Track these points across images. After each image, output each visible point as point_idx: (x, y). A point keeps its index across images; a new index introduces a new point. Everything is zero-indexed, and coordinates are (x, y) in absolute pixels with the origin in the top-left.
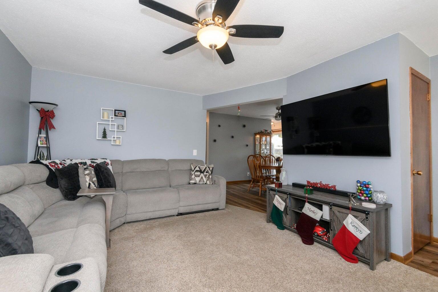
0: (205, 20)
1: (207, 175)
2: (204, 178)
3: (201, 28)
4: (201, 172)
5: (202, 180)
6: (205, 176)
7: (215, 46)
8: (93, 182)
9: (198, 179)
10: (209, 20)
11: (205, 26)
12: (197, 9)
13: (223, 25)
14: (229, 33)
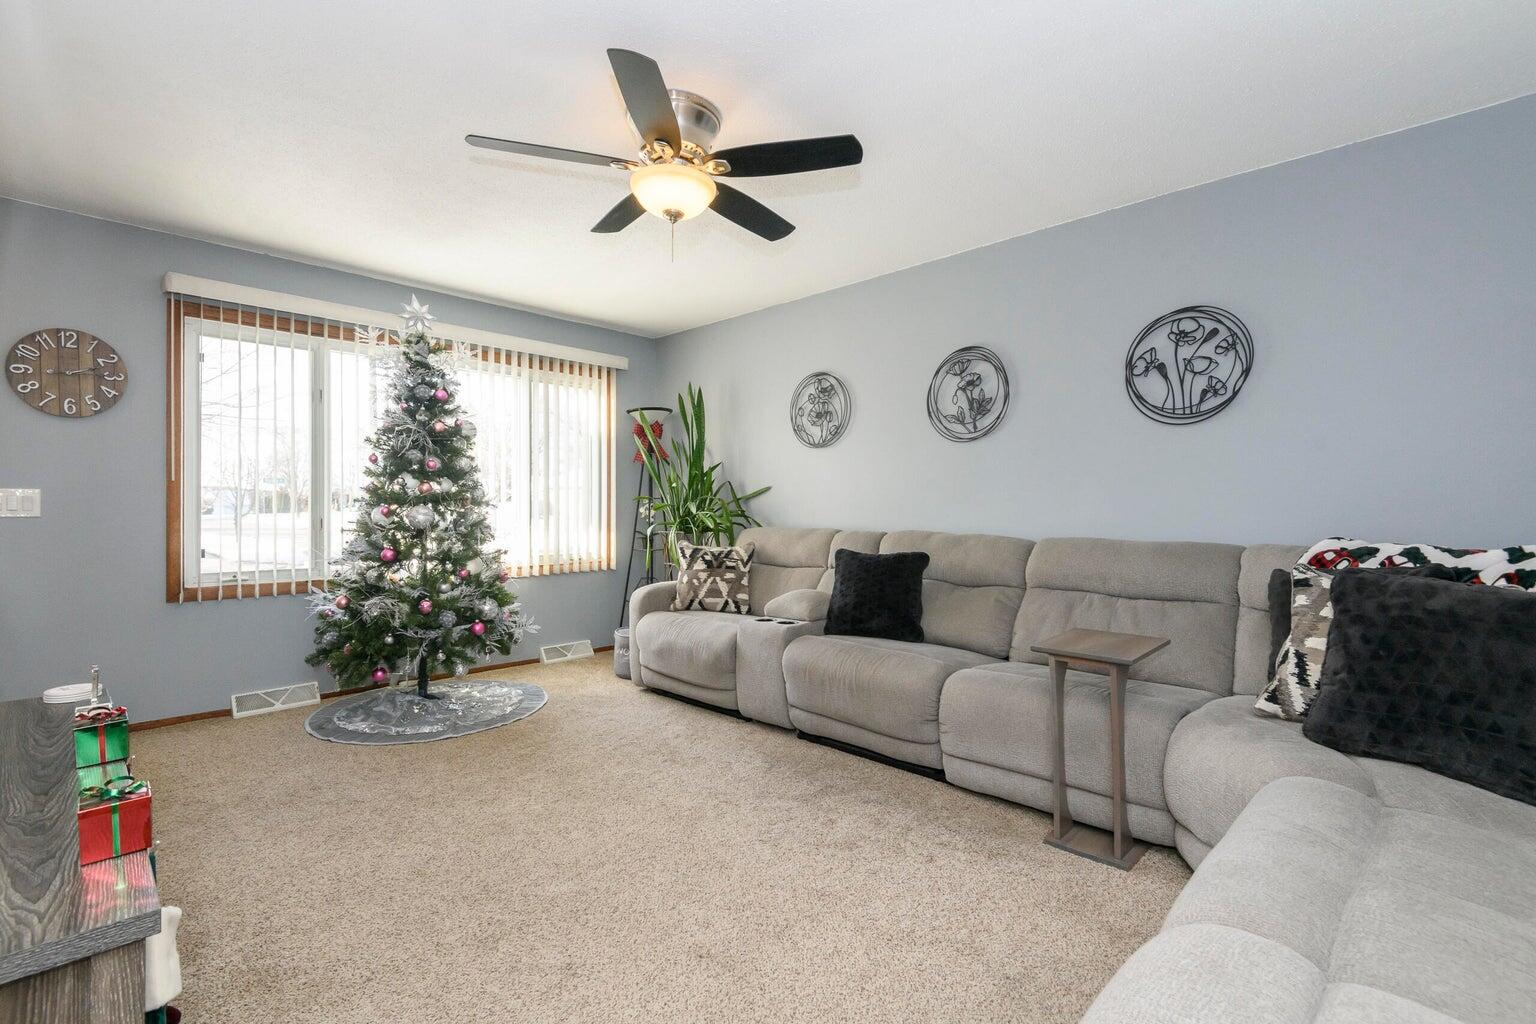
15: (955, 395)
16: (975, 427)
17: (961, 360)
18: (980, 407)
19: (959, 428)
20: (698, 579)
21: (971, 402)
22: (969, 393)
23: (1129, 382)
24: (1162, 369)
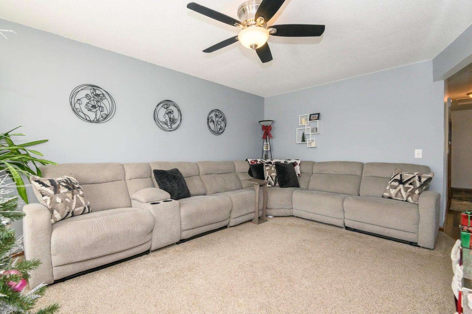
0: (246, 21)
1: (409, 188)
2: (403, 191)
3: (243, 29)
4: (401, 182)
5: (399, 194)
6: (406, 189)
7: (256, 46)
8: (271, 177)
9: (393, 192)
10: (251, 20)
11: (246, 27)
12: (239, 11)
13: (264, 25)
14: (269, 32)
15: (165, 115)
16: (171, 127)
17: (167, 103)
18: (173, 121)
19: (166, 126)
20: (69, 198)
21: (170, 118)
22: (169, 115)
23: (208, 123)
24: (213, 121)
